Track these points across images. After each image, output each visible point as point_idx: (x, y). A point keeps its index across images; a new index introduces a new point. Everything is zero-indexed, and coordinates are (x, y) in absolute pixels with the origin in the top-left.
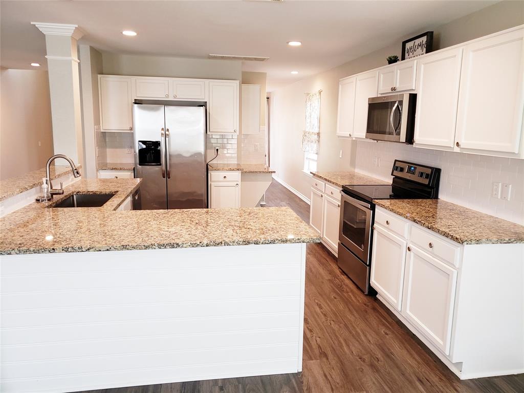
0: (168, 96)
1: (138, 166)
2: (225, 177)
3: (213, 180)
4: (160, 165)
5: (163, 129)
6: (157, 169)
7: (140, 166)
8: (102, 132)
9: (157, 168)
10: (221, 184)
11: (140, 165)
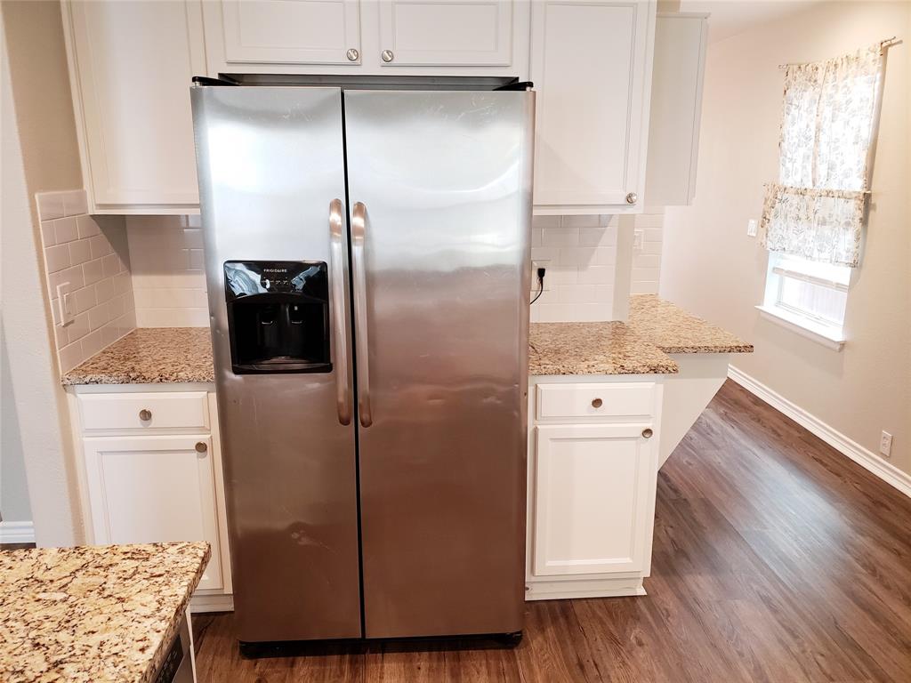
0: (354, 57)
1: (231, 375)
2: (597, 403)
3: (545, 410)
4: (328, 368)
5: (335, 205)
6: (316, 385)
7: (238, 378)
8: (93, 217)
9: (310, 385)
10: (580, 429)
11: (236, 372)
